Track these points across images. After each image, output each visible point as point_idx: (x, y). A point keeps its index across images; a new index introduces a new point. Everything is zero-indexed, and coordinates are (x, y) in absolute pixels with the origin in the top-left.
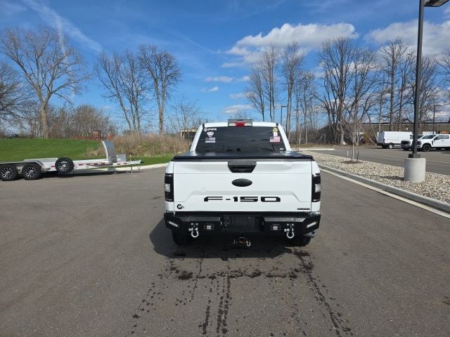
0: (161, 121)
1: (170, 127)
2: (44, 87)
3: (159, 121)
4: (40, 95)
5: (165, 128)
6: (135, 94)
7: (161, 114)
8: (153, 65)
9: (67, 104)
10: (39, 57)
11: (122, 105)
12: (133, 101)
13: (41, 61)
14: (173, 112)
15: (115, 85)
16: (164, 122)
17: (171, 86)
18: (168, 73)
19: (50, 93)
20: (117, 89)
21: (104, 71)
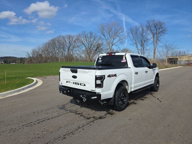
0: (154, 53)
1: (159, 56)
2: (111, 43)
3: (153, 53)
4: (109, 46)
5: (156, 56)
6: (143, 42)
7: (155, 50)
8: (152, 28)
9: (119, 48)
10: (110, 32)
11: (137, 47)
12: (142, 45)
13: (111, 33)
14: (161, 49)
15: (135, 39)
16: (156, 54)
17: (162, 37)
18: (160, 31)
19: (112, 45)
20: (136, 41)
21: (131, 34)
